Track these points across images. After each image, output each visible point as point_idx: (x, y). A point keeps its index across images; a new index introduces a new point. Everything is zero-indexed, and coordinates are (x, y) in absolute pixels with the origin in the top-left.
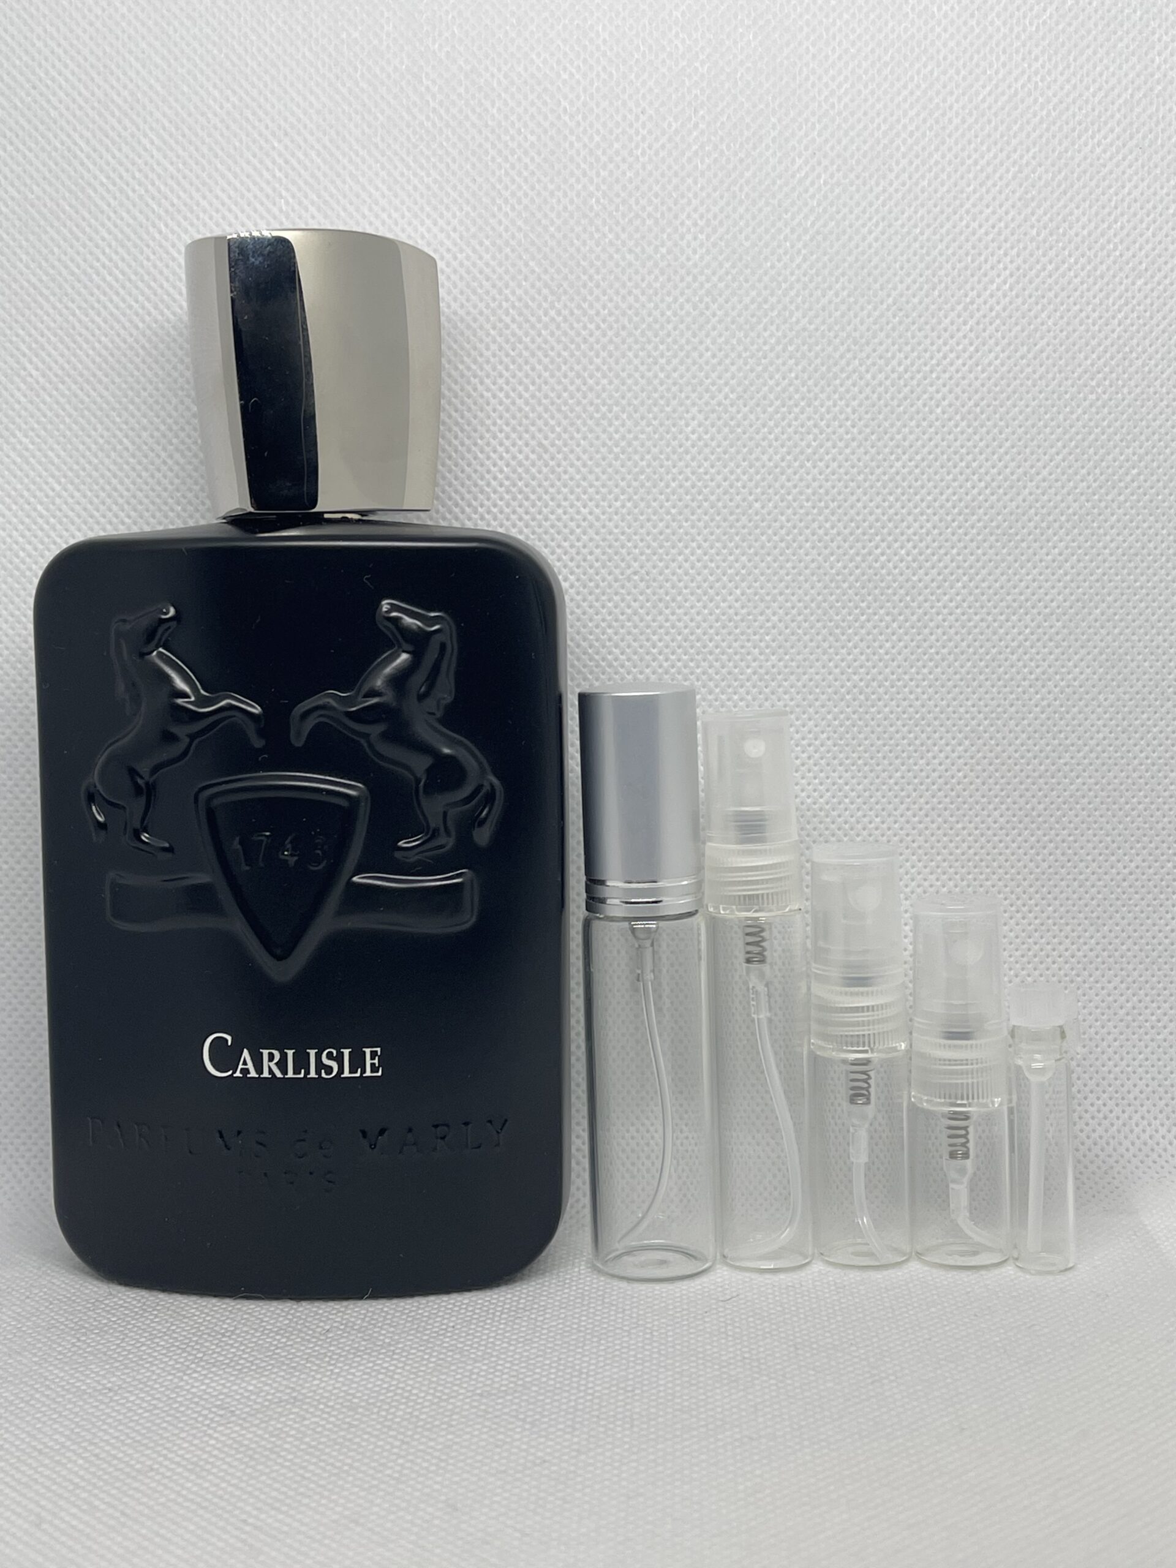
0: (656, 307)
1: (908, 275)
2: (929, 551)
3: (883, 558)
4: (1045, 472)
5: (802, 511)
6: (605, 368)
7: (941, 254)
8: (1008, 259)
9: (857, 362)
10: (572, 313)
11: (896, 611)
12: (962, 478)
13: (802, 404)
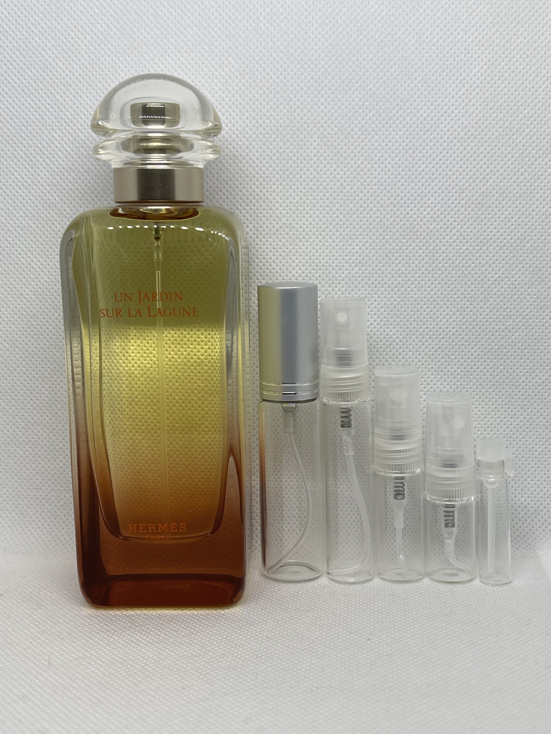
0: (295, 82)
1: (430, 64)
2: (439, 212)
3: (415, 216)
4: (502, 170)
5: (372, 191)
6: (268, 114)
7: (448, 53)
8: (484, 56)
9: (402, 111)
10: (251, 85)
11: (421, 244)
12: (457, 173)
13: (373, 133)
